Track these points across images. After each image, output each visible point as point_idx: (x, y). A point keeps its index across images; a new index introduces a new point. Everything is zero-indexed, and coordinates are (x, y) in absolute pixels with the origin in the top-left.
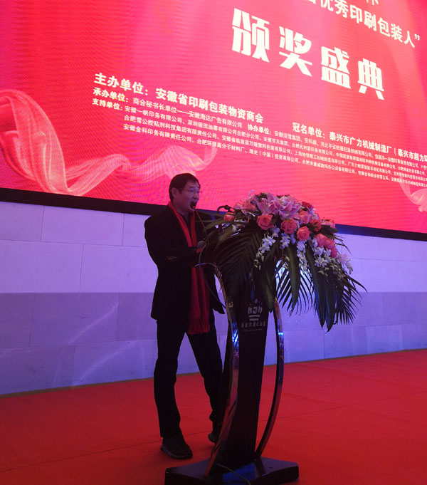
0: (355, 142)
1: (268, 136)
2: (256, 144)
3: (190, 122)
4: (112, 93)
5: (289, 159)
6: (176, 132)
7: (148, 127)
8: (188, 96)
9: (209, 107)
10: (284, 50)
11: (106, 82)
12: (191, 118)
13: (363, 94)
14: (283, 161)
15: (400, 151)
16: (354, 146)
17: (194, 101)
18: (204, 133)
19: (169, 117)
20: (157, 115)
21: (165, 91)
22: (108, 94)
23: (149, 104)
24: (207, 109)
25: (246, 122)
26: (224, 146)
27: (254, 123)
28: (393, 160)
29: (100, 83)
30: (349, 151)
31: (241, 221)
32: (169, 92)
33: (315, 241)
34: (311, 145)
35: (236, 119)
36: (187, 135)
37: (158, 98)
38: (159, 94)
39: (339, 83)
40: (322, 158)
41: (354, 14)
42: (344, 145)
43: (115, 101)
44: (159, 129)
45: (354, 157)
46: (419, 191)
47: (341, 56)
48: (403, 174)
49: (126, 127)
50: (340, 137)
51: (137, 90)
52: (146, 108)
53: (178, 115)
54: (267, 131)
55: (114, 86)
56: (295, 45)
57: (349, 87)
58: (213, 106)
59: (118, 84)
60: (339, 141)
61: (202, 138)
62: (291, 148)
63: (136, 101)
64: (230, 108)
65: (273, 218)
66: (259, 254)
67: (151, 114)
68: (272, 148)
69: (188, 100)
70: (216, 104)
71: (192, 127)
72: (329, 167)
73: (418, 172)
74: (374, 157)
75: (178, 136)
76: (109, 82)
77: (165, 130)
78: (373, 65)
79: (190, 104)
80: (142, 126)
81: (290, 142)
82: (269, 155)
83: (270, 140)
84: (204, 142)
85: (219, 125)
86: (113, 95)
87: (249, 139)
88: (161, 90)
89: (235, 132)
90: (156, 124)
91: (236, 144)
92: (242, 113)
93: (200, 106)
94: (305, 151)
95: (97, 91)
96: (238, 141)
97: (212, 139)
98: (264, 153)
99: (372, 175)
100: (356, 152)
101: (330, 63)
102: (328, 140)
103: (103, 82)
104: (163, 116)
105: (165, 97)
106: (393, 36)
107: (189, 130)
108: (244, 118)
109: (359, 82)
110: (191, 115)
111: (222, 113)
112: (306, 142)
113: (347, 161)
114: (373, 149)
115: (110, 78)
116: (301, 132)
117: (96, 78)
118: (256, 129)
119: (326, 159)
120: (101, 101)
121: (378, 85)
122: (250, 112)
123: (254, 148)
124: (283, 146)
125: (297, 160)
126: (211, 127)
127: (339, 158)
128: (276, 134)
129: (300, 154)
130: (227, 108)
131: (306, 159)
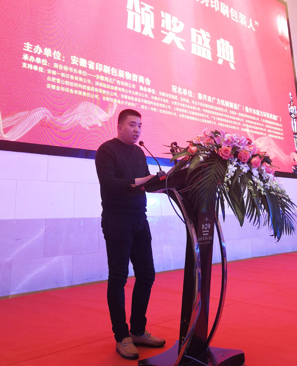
0: (216, 101)
1: (154, 95)
2: (145, 101)
3: (97, 84)
4: (37, 58)
5: (170, 113)
6: (87, 91)
7: (65, 86)
8: (95, 62)
9: (111, 72)
10: (165, 29)
11: (32, 50)
12: (98, 80)
13: (220, 65)
14: (165, 114)
15: (247, 108)
16: (215, 104)
17: (99, 67)
18: (108, 92)
19: (81, 79)
20: (72, 77)
21: (77, 58)
22: (34, 60)
23: (66, 68)
24: (109, 73)
25: (138, 84)
26: (123, 103)
27: (144, 85)
28: (242, 115)
29: (28, 50)
30: (212, 108)
32: (81, 59)
33: (264, 168)
34: (185, 103)
35: (131, 82)
36: (95, 93)
37: (72, 63)
38: (73, 60)
39: (204, 56)
40: (193, 113)
41: (213, 4)
42: (208, 103)
43: (39, 65)
44: (74, 88)
45: (215, 113)
46: (260, 138)
47: (205, 35)
48: (249, 126)
49: (49, 86)
50: (205, 97)
51: (56, 57)
52: (63, 71)
53: (87, 77)
54: (153, 91)
55: (39, 53)
56: (172, 26)
57: (211, 60)
58: (114, 71)
59: (42, 52)
60: (205, 100)
61: (106, 95)
62: (170, 105)
63: (56, 65)
64: (126, 72)
66: (226, 179)
67: (67, 76)
68: (158, 105)
69: (95, 66)
70: (116, 70)
71: (98, 87)
72: (198, 120)
73: (259, 124)
74: (229, 112)
75: (88, 94)
76: (34, 49)
77: (78, 89)
78: (227, 43)
79: (97, 69)
80: (60, 85)
81: (170, 100)
82: (155, 110)
83: (156, 98)
84: (108, 99)
85: (118, 86)
86: (38, 60)
87: (141, 97)
88: (75, 57)
89: (130, 92)
90: (71, 84)
91: (131, 101)
92: (135, 77)
93: (104, 71)
94: (181, 108)
95: (25, 57)
96: (132, 98)
97: (114, 97)
98: (152, 109)
99: (227, 126)
100: (216, 108)
101: (197, 41)
102: (197, 100)
103: (30, 49)
104: (76, 78)
106: (240, 22)
107: (96, 90)
108: (137, 81)
109: (218, 55)
110: (98, 78)
111: (120, 77)
112: (182, 100)
113: (210, 115)
114: (228, 106)
115: (35, 47)
116: (178, 93)
117: (25, 46)
118: (145, 89)
119: (195, 114)
120: (29, 65)
121: (231, 59)
122: (141, 76)
123: (145, 105)
124: (165, 103)
125: (175, 114)
126: (112, 88)
127: (205, 113)
128: (160, 94)
129: (177, 109)
130: (124, 73)
131: (182, 113)
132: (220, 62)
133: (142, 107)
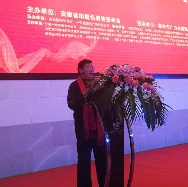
0: (173, 28)
1: (124, 30)
2: (118, 35)
3: (81, 27)
5: (137, 41)
6: (74, 34)
7: (58, 32)
8: (78, 13)
9: (90, 18)
12: (81, 25)
14: (134, 42)
16: (173, 30)
17: (81, 16)
18: (89, 32)
19: (69, 26)
20: (63, 25)
21: (65, 12)
22: (35, 17)
23: (58, 20)
24: (89, 19)
25: (111, 24)
26: (101, 38)
27: (116, 24)
29: (30, 12)
30: (170, 33)
31: (104, 80)
32: (68, 12)
33: (142, 87)
34: (148, 32)
35: (105, 23)
36: (80, 34)
37: (62, 16)
38: (62, 14)
40: (155, 39)
42: (167, 30)
43: (39, 21)
44: (64, 33)
45: (173, 36)
49: (47, 34)
50: (164, 26)
51: (50, 13)
52: (56, 22)
53: (73, 24)
54: (123, 27)
55: (38, 13)
58: (92, 17)
59: (40, 11)
60: (164, 28)
61: (88, 35)
62: (137, 35)
63: (50, 19)
64: (102, 17)
65: (119, 77)
66: (113, 97)
67: (59, 25)
68: (127, 36)
69: (78, 15)
70: (94, 16)
71: (82, 30)
72: (160, 43)
74: (185, 35)
75: (75, 36)
76: (35, 11)
77: (67, 33)
79: (80, 17)
80: (55, 32)
81: (137, 32)
82: (125, 40)
83: (125, 32)
84: (89, 37)
85: (96, 27)
86: (38, 17)
87: (114, 33)
88: (63, 11)
89: (105, 30)
90: (63, 30)
91: (106, 36)
92: (108, 19)
93: (85, 18)
94: (146, 36)
95: (29, 17)
96: (108, 34)
97: (94, 35)
98: (123, 40)
99: (184, 45)
100: (174, 33)
102: (158, 28)
103: (32, 11)
104: (66, 26)
105: (66, 15)
107: (81, 32)
108: (110, 22)
110: (81, 23)
111: (97, 20)
112: (146, 31)
113: (169, 39)
114: (184, 30)
115: (35, 8)
116: (142, 26)
117: (28, 9)
118: (117, 27)
119: (157, 39)
120: (32, 21)
122: (113, 18)
123: (117, 37)
124: (133, 35)
125: (141, 41)
126: (92, 29)
127: (165, 38)
128: (129, 29)
129: (143, 38)
130: (100, 17)
131: (146, 40)
133: (116, 39)
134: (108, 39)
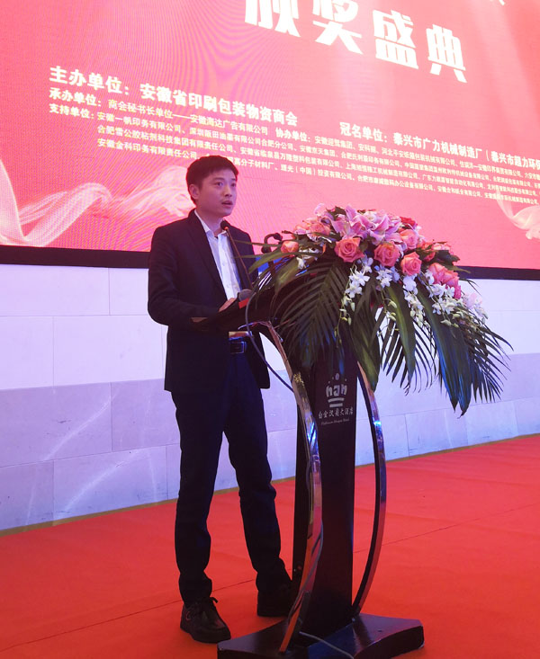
0: (430, 146)
1: (306, 144)
2: (289, 157)
3: (193, 131)
4: (77, 94)
5: (338, 175)
6: (174, 147)
7: (133, 141)
8: (187, 92)
9: (218, 107)
10: (320, 19)
11: (67, 79)
12: (194, 125)
13: (436, 76)
14: (330, 178)
15: (494, 154)
16: (429, 151)
17: (196, 100)
18: (216, 145)
19: (162, 126)
20: (145, 123)
21: (153, 88)
22: (71, 97)
23: (132, 108)
24: (215, 110)
25: (272, 126)
27: (285, 127)
28: (485, 168)
29: (58, 80)
30: (423, 159)
31: (311, 251)
32: (159, 88)
33: (429, 274)
34: (368, 154)
35: (258, 122)
36: (190, 149)
37: (143, 97)
38: (145, 92)
39: (401, 62)
40: (385, 172)
42: (414, 150)
43: (81, 106)
44: (150, 143)
45: (431, 167)
46: (525, 209)
47: (402, 22)
48: (501, 187)
49: (101, 142)
50: (408, 139)
51: (112, 88)
52: (128, 113)
53: (174, 121)
54: (304, 137)
55: (80, 84)
56: (335, 11)
57: (417, 67)
58: (224, 105)
59: (85, 81)
60: (408, 145)
62: (339, 159)
63: (112, 104)
64: (248, 106)
65: (361, 243)
66: (345, 301)
67: (136, 122)
68: (314, 161)
69: (187, 98)
70: (228, 102)
71: (196, 137)
73: (522, 183)
74: (459, 165)
75: (178, 152)
76: (70, 79)
77: (158, 144)
78: (448, 33)
79: (191, 104)
80: (123, 139)
81: (339, 150)
82: (309, 171)
83: (309, 149)
85: (235, 132)
86: (79, 97)
87: (280, 150)
88: (147, 86)
89: (258, 141)
90: (144, 136)
91: (260, 159)
92: (266, 114)
93: (205, 107)
94: (361, 163)
95: (55, 93)
96: (263, 154)
98: (302, 170)
99: (457, 191)
100: (433, 159)
101: (386, 34)
102: (393, 146)
103: (62, 79)
104: (153, 124)
105: (153, 95)
107: (192, 142)
108: (270, 120)
109: (430, 58)
110: (194, 120)
111: (237, 115)
112: (361, 149)
113: (420, 173)
114: (457, 153)
115: (72, 73)
116: (353, 135)
117: (53, 74)
118: (287, 134)
119: (390, 172)
120: (62, 107)
121: (457, 62)
122: (278, 110)
123: (288, 163)
124: (328, 158)
125: (349, 176)
126: (223, 136)
127: (409, 170)
128: (318, 141)
129: (353, 166)
130: (245, 107)
131: (363, 174)
132: (436, 70)
133: (284, 167)
134: (264, 165)
